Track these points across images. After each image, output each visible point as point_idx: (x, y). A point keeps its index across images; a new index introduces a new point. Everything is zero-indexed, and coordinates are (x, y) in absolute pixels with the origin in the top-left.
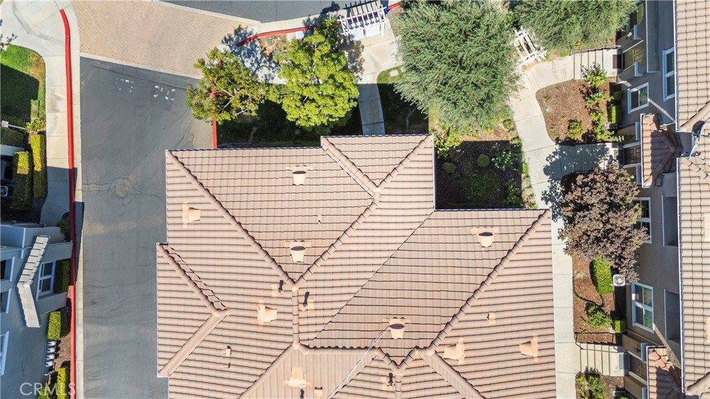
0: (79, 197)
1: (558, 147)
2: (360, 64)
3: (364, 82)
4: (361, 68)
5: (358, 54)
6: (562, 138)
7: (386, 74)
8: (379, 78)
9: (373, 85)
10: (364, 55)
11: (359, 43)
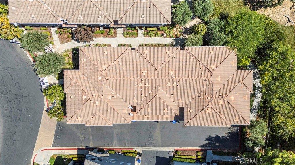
0: (84, 148)
1: (73, 40)
2: (54, 84)
3: (58, 83)
4: (55, 83)
5: (52, 84)
6: (71, 39)
7: (56, 78)
8: (57, 79)
9: (59, 81)
10: (52, 83)
11: (49, 84)
